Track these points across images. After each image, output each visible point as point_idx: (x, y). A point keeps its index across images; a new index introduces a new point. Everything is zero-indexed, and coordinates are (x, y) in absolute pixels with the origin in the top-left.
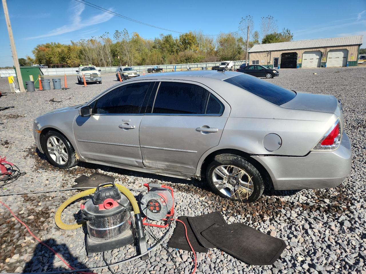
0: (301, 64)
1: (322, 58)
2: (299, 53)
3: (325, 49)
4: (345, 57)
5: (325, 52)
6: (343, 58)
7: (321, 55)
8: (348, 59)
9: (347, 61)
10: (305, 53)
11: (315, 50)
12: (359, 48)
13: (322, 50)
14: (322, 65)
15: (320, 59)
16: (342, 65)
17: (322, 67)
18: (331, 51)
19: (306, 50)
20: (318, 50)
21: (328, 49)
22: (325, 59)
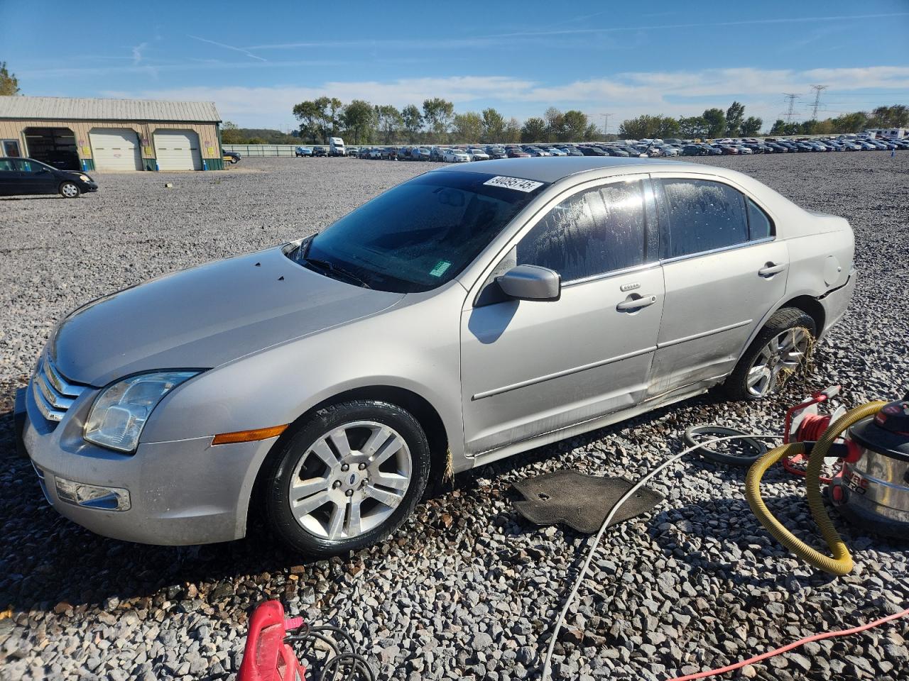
0: (92, 160)
1: (143, 148)
2: (80, 131)
3: (144, 126)
4: (196, 149)
5: (144, 132)
6: (190, 151)
7: (139, 141)
8: (203, 154)
9: (202, 160)
10: (95, 131)
11: (120, 126)
12: (217, 130)
13: (138, 128)
14: (147, 165)
15: (138, 150)
16: (192, 165)
17: (149, 169)
18: (158, 131)
19: (96, 125)
20: (125, 126)
21: (152, 127)
22: (149, 149)
